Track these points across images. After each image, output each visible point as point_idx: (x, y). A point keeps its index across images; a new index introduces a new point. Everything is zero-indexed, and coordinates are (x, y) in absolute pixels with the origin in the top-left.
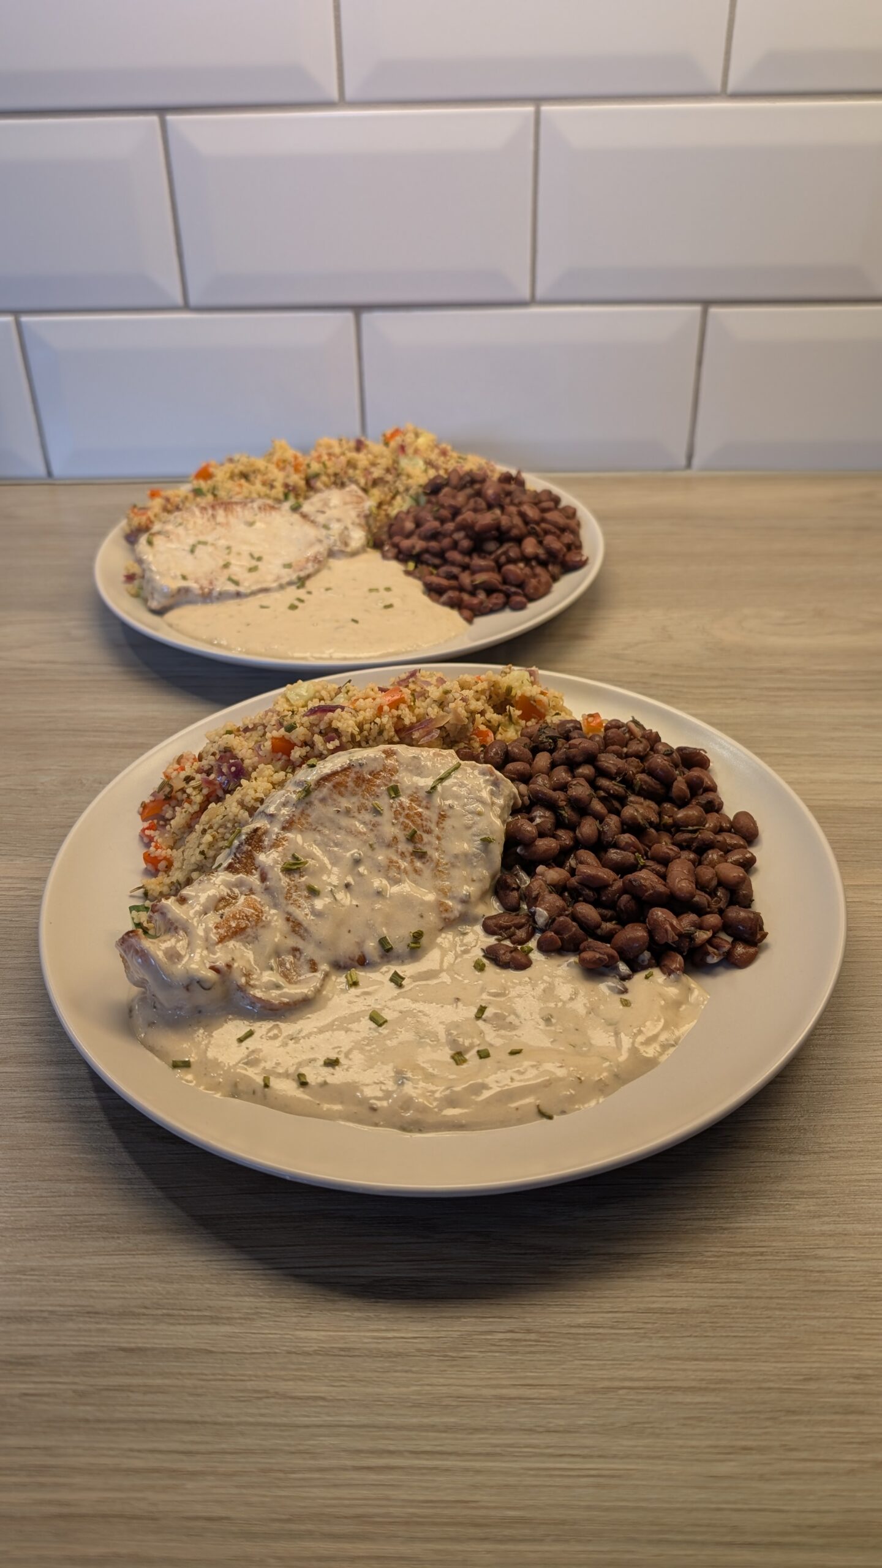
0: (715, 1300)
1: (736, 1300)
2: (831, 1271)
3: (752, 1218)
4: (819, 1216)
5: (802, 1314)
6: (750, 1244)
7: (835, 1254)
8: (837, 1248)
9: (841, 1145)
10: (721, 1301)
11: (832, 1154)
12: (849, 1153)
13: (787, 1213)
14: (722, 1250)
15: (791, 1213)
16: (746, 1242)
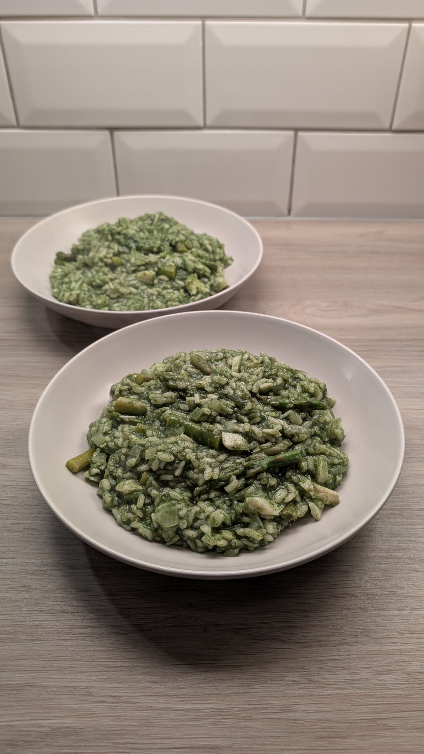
0: (236, 739)
1: (247, 739)
2: (301, 720)
3: (262, 686)
4: (298, 684)
5: (282, 747)
6: (260, 702)
7: (303, 708)
8: (306, 704)
9: (317, 638)
10: (240, 740)
11: (312, 644)
12: (319, 643)
13: (282, 682)
14: (244, 706)
15: (284, 682)
16: (258, 701)
